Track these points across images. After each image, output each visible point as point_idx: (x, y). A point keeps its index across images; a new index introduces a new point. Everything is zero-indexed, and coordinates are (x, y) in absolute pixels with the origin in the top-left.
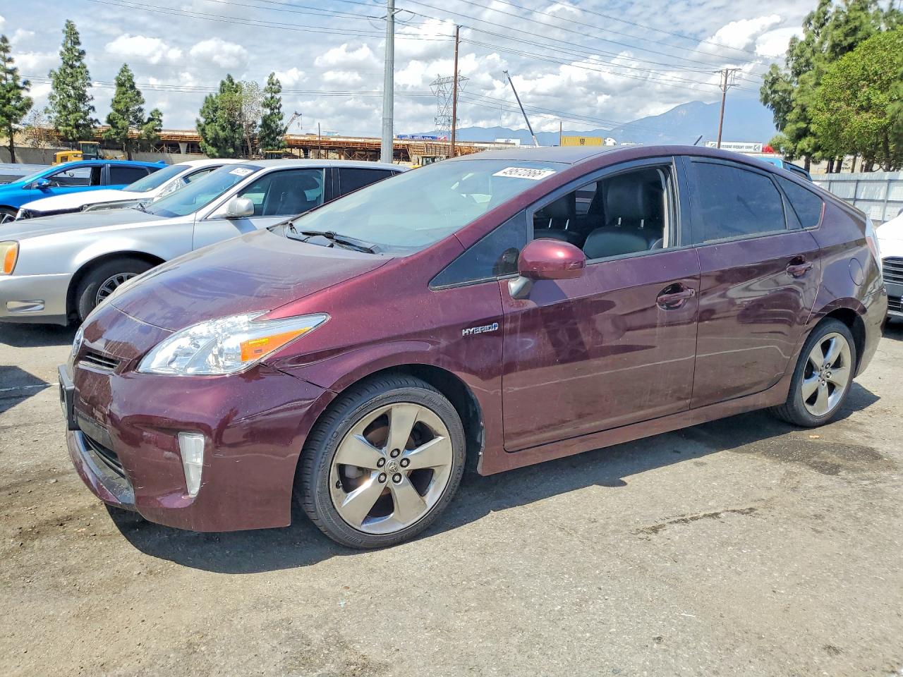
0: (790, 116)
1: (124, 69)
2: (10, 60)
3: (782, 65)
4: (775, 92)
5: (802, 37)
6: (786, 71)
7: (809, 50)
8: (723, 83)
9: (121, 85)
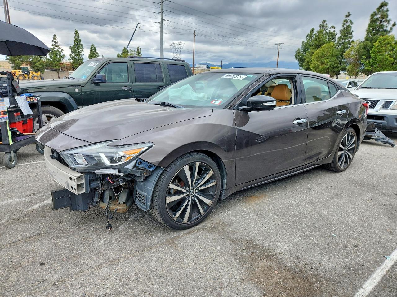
0: (304, 64)
1: (93, 46)
2: (57, 43)
3: (301, 49)
4: (299, 56)
5: (306, 41)
6: (301, 50)
7: (308, 45)
8: (278, 48)
9: (91, 50)
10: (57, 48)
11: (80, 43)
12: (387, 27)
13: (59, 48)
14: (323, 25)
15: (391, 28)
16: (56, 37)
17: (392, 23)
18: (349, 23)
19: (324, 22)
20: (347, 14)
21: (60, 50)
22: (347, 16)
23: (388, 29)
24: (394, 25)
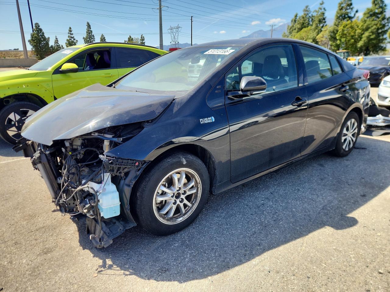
1: (102, 36)
10: (72, 39)
11: (92, 34)
12: (350, 13)
13: (74, 39)
14: (307, 10)
15: (355, 15)
16: (71, 30)
17: (355, 10)
18: (323, 10)
19: (307, 7)
20: (321, 3)
21: (75, 41)
22: (321, 4)
23: (352, 15)
24: (357, 11)
